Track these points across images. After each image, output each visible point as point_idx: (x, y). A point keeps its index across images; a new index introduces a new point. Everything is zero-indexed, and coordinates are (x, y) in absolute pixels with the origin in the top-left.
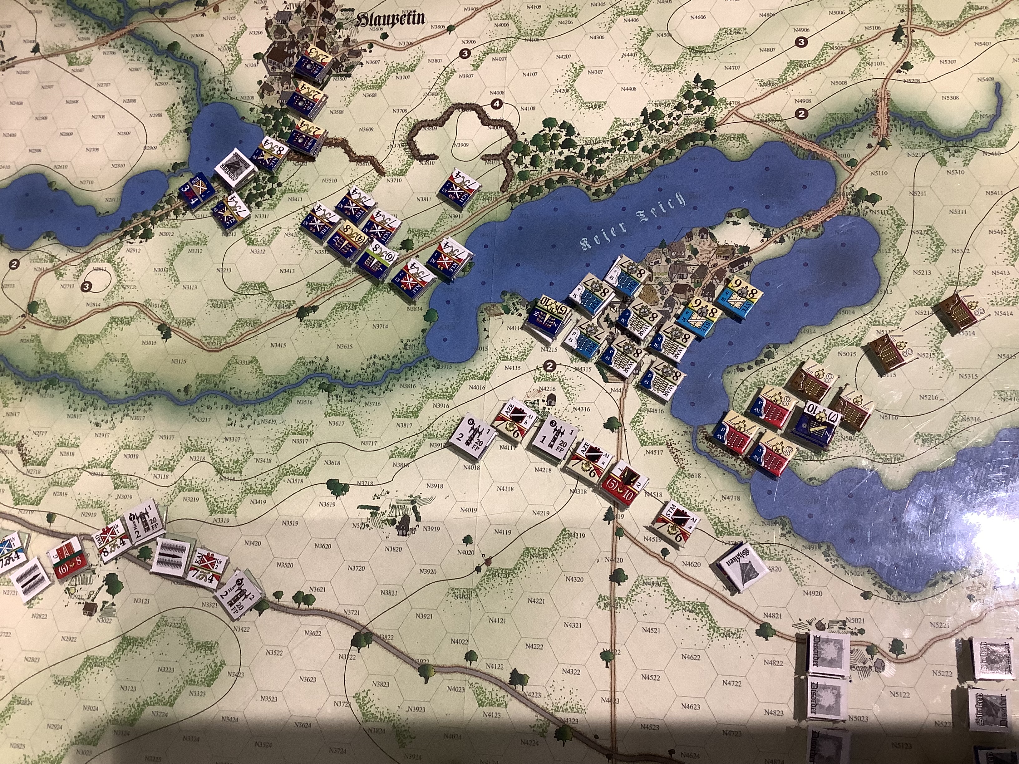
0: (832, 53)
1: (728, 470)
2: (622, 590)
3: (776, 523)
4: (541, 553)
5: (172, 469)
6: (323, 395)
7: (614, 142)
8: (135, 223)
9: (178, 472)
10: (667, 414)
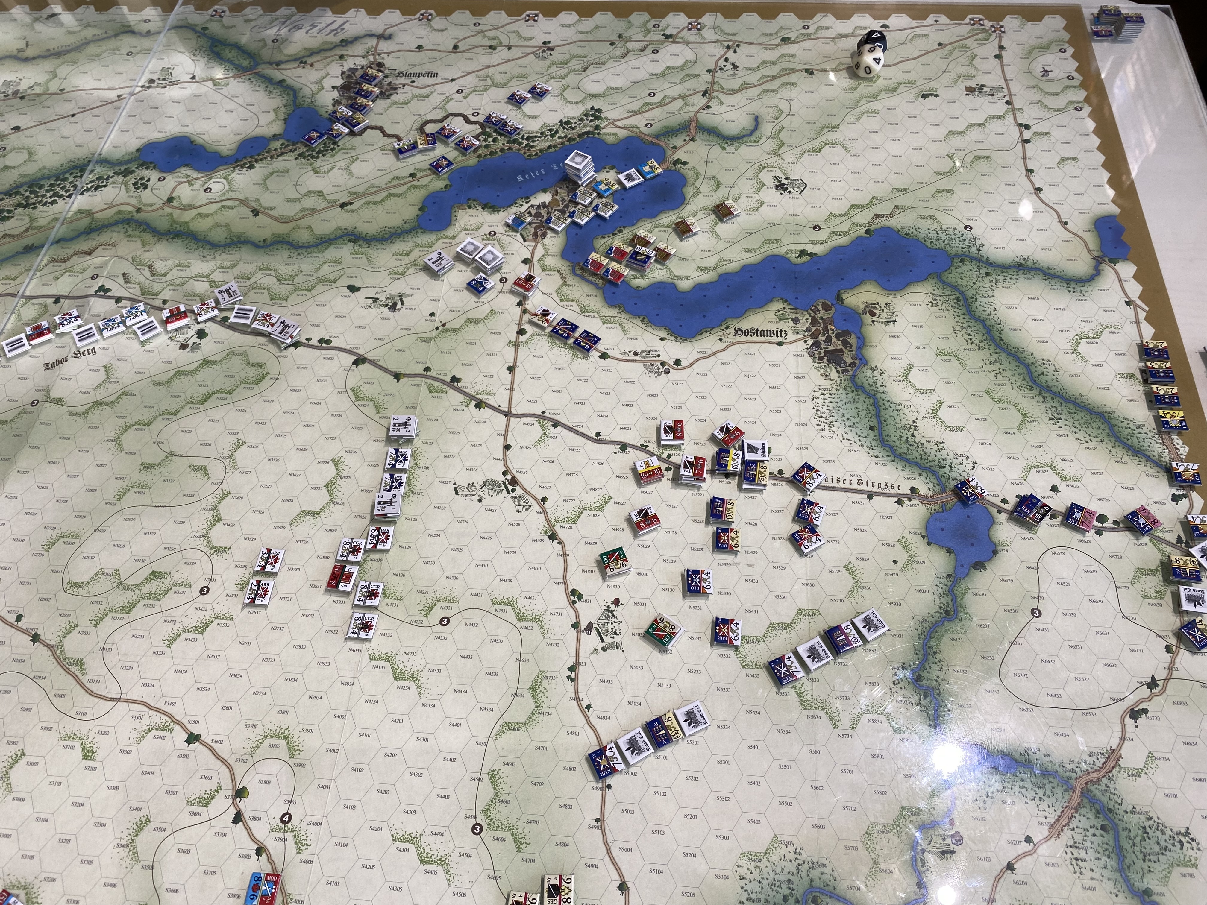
0: (668, 100)
1: (591, 283)
2: (523, 338)
3: (616, 307)
4: (477, 321)
5: (249, 279)
6: (351, 245)
7: (542, 133)
8: (245, 161)
9: (253, 280)
10: (559, 257)
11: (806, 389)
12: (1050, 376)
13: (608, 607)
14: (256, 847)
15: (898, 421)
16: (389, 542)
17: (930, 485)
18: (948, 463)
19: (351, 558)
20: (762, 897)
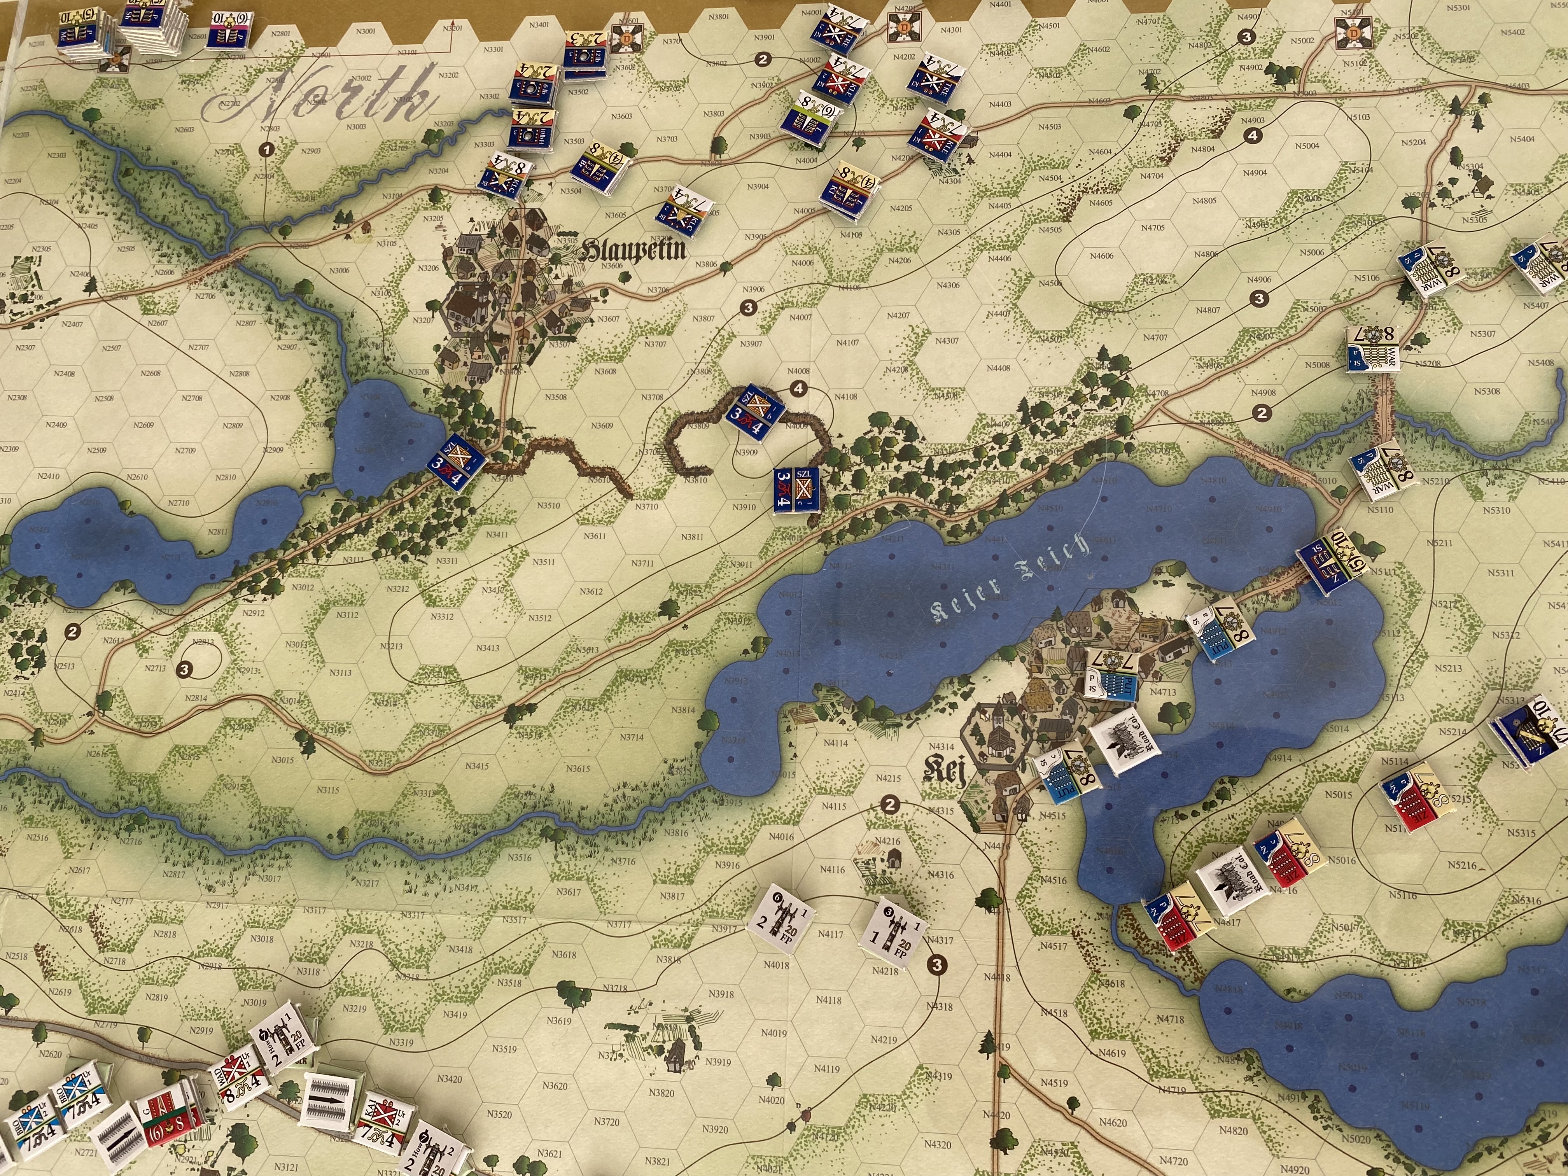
0: (1306, 317)
1: (1164, 974)
2: (1009, 1163)
3: (1238, 1059)
4: (886, 1103)
5: (324, 960)
6: (547, 847)
7: (978, 451)
8: (255, 569)
9: (334, 964)
10: (1071, 885)
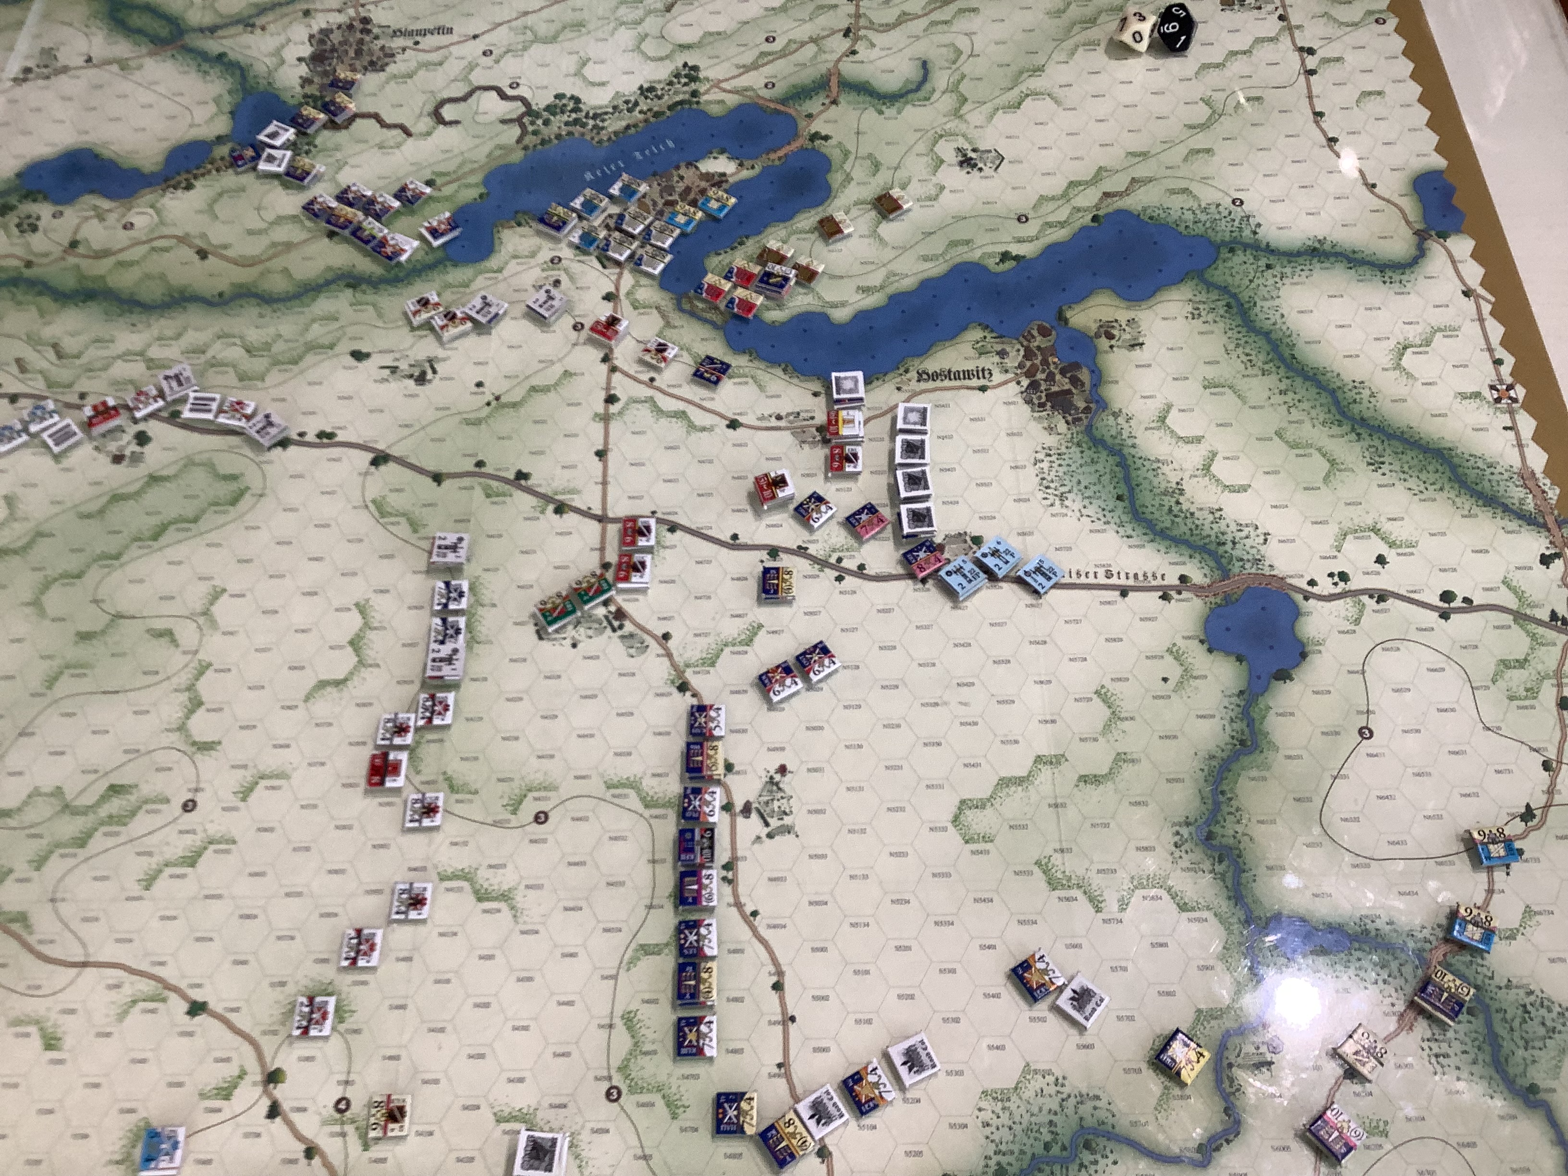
1: (705, 321)
3: (745, 353)
4: (545, 389)
9: (210, 354)
10: (656, 288)
11: (1024, 450)
12: (1365, 404)
13: (771, 778)
14: (303, 1147)
15: (1155, 483)
16: (449, 714)
17: (1207, 570)
18: (1229, 537)
19: (397, 741)
20: (1016, 1148)
